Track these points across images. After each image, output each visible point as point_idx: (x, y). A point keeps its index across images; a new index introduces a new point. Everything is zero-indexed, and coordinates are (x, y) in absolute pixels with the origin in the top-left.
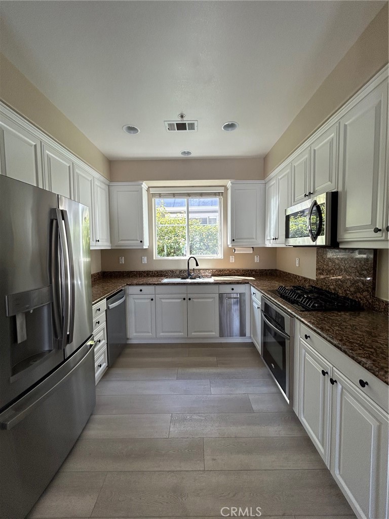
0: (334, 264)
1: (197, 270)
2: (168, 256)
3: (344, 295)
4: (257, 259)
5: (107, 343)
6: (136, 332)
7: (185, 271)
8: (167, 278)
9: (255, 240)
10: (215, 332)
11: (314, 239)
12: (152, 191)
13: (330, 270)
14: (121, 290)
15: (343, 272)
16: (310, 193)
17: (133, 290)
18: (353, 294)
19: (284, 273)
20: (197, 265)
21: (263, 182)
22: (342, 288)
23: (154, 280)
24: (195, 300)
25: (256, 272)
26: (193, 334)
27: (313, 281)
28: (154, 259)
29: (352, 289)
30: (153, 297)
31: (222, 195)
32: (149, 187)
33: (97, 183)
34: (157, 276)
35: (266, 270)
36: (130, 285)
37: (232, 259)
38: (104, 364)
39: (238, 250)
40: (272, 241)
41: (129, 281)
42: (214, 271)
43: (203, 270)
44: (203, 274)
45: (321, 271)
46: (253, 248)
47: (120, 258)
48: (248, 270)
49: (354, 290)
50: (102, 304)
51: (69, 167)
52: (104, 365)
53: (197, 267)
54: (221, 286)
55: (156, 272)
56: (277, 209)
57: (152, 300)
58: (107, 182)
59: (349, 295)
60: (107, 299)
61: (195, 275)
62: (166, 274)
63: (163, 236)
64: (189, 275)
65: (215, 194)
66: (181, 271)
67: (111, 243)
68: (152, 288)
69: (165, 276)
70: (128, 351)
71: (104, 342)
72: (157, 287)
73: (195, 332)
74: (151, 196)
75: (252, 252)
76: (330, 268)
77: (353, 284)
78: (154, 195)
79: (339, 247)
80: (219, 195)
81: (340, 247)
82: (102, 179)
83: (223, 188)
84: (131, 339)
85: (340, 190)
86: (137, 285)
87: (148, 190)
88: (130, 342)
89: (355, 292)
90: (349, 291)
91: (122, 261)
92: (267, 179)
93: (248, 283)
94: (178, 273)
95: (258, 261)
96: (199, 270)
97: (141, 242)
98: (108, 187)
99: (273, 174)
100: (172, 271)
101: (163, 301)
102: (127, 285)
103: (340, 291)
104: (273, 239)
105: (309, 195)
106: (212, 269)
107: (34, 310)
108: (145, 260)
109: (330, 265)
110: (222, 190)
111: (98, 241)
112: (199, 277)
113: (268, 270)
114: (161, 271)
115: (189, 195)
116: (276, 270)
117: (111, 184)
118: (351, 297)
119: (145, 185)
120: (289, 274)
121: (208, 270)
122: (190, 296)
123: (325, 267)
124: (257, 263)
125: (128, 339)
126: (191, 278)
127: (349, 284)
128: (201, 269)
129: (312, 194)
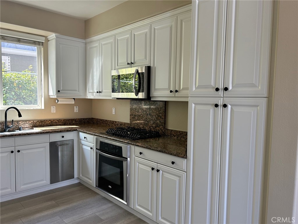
0: (142, 111)
3: (149, 130)
4: (76, 110)
9: (78, 92)
10: (46, 181)
11: (137, 94)
13: (140, 115)
15: (148, 115)
16: (132, 63)
18: (154, 129)
19: (101, 120)
20: (20, 115)
21: (84, 41)
22: (148, 126)
25: (75, 121)
26: (22, 187)
27: (128, 124)
29: (154, 125)
31: (43, 45)
35: (84, 119)
37: (53, 109)
39: (61, 101)
40: (95, 93)
42: (35, 122)
43: (23, 121)
45: (134, 116)
46: (74, 99)
48: (69, 120)
49: (154, 126)
53: (20, 119)
56: (101, 68)
59: (152, 129)
61: (14, 127)
64: (7, 127)
65: (35, 43)
73: (25, 184)
75: (73, 103)
76: (140, 114)
77: (154, 122)
79: (150, 99)
80: (39, 45)
81: (152, 99)
83: (44, 38)
85: (152, 65)
89: (156, 127)
90: (152, 127)
92: (88, 40)
93: (76, 130)
95: (78, 111)
99: (95, 38)
103: (147, 128)
104: (97, 92)
105: (131, 64)
109: (140, 112)
110: (42, 40)
113: (86, 119)
116: (93, 118)
118: (153, 130)
120: (106, 120)
121: (28, 121)
122: (17, 148)
123: (136, 113)
124: (76, 112)
127: (152, 122)
129: (133, 63)
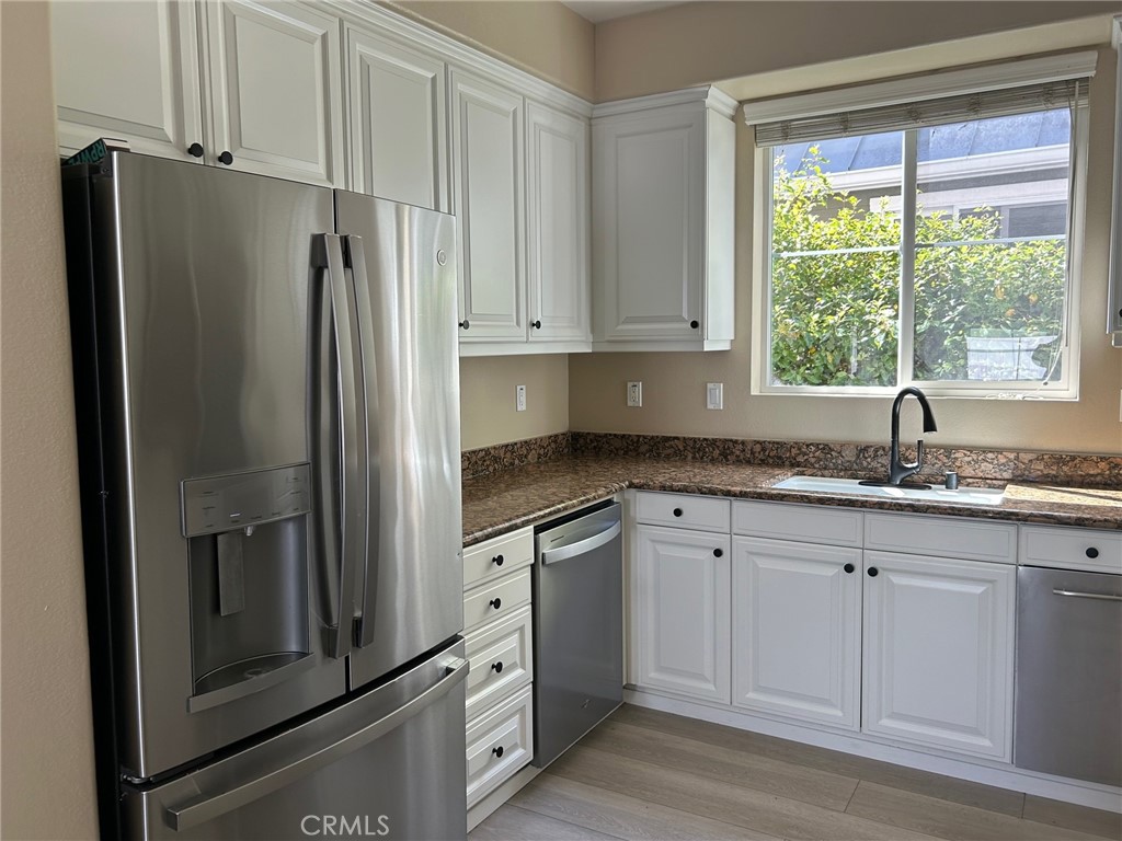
1: (938, 447)
2: (824, 382)
5: (534, 683)
6: (660, 669)
7: (878, 449)
8: (802, 474)
12: (753, 116)
14: (609, 503)
17: (650, 507)
20: (929, 425)
23: (739, 477)
24: (896, 579)
28: (755, 391)
30: (721, 542)
32: (741, 103)
33: (539, 117)
34: (763, 463)
36: (640, 487)
38: (519, 752)
41: (642, 473)
42: (1025, 457)
43: (970, 449)
44: (968, 471)
47: (630, 384)
50: (518, 545)
51: (434, 79)
52: (521, 754)
54: (1028, 531)
55: (758, 448)
57: (718, 553)
58: (582, 106)
60: (538, 530)
61: (927, 470)
62: (801, 459)
63: (806, 299)
64: (897, 467)
66: (863, 450)
67: (593, 331)
68: (718, 506)
69: (792, 466)
70: (627, 730)
71: (521, 674)
72: (741, 507)
73: (894, 716)
74: (750, 137)
78: (760, 133)
80: (1072, 94)
82: (563, 98)
83: (1092, 56)
84: (643, 690)
86: (664, 489)
87: (737, 117)
88: (638, 700)
91: (637, 396)
94: (849, 455)
96: (949, 450)
97: (695, 325)
98: (582, 125)
100: (826, 448)
101: (763, 563)
102: (631, 486)
106: (1017, 451)
107: (257, 529)
108: (717, 396)
111: (538, 325)
112: (947, 484)
114: (780, 445)
115: (913, 114)
117: (596, 113)
119: (720, 98)
121: (991, 450)
122: (873, 559)
125: (631, 688)
126: (904, 485)
128: (958, 448)
